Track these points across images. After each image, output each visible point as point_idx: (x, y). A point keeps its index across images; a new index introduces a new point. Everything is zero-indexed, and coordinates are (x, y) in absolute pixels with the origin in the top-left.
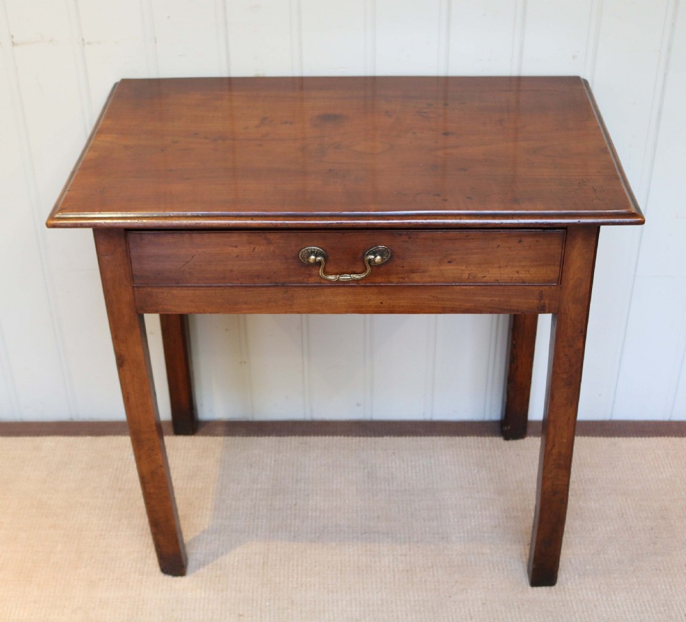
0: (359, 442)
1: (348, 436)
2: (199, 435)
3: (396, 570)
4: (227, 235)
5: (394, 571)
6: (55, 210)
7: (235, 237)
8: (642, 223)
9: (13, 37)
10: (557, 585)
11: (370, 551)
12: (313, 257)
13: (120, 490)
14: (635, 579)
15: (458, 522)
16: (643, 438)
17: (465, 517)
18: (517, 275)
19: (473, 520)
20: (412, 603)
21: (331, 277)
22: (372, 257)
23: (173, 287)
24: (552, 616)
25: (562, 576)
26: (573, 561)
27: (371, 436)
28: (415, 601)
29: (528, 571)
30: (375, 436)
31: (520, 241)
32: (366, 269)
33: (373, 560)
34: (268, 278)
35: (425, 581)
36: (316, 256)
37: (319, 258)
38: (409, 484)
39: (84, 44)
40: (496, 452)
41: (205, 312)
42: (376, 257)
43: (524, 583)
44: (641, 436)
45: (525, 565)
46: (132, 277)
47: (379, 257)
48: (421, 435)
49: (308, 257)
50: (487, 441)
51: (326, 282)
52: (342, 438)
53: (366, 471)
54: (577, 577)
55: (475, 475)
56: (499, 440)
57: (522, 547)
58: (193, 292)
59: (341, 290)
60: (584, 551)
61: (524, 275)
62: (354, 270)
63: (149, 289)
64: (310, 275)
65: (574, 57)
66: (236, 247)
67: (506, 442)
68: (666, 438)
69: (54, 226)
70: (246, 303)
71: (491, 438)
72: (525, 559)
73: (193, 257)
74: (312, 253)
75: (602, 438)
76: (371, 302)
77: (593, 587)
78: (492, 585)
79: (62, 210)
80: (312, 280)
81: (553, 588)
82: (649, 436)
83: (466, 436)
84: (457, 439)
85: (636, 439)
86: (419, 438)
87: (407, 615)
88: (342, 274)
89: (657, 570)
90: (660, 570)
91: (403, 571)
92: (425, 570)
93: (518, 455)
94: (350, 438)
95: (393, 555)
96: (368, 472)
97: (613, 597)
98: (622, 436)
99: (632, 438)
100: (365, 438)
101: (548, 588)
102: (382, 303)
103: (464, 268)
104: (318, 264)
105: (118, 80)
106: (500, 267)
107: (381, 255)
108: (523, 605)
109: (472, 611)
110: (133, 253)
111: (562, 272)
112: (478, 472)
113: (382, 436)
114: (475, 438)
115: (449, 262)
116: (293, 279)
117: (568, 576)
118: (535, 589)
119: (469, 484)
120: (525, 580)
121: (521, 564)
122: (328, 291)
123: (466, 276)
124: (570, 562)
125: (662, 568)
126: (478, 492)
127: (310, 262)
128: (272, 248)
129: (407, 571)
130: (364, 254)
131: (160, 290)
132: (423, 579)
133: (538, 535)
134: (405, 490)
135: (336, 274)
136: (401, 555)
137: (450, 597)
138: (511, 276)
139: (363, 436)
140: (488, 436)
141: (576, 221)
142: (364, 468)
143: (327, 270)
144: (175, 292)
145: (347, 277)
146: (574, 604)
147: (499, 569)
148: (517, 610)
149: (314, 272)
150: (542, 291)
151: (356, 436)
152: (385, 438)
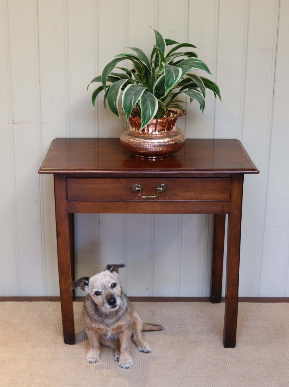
0: (148, 304)
1: (143, 302)
2: (76, 301)
3: (166, 343)
4: (105, 179)
5: (165, 343)
6: (41, 168)
7: (108, 180)
8: (258, 173)
9: (14, 120)
10: (236, 348)
11: (155, 337)
12: (137, 188)
13: (43, 318)
14: (269, 346)
15: (192, 328)
16: (273, 303)
17: (196, 326)
18: (213, 197)
19: (199, 327)
20: (174, 353)
21: (143, 197)
22: (159, 188)
23: (82, 201)
24: (234, 356)
25: (238, 344)
26: (242, 340)
27: (153, 302)
28: (175, 352)
29: (223, 343)
30: (155, 302)
31: (214, 183)
32: (157, 193)
33: (156, 340)
34: (119, 198)
35: (179, 346)
36: (138, 188)
37: (139, 189)
38: (170, 317)
39: (42, 124)
40: (208, 307)
41: (94, 213)
42: (160, 188)
43: (222, 347)
44: (272, 302)
45: (222, 341)
46: (67, 197)
47: (162, 188)
48: (175, 302)
49: (135, 189)
50: (204, 303)
51: (141, 199)
52: (140, 302)
53: (151, 313)
54: (244, 345)
55: (199, 314)
56: (210, 304)
57: (220, 336)
58: (90, 203)
59: (147, 203)
60: (247, 337)
61: (216, 197)
62: (152, 194)
63: (73, 202)
64: (135, 197)
65: (234, 131)
66: (108, 184)
67: (213, 304)
68: (283, 303)
69: (41, 173)
70: (110, 209)
71: (206, 303)
72: (222, 340)
73: (91, 188)
74: (137, 187)
75: (255, 303)
76: (158, 208)
77: (251, 348)
78: (208, 347)
79: (44, 168)
80: (136, 198)
81: (234, 348)
82: (276, 302)
83: (195, 302)
84: (191, 303)
85: (270, 303)
86: (174, 303)
87: (172, 356)
88: (147, 196)
89: (278, 343)
90: (280, 343)
91: (169, 343)
92: (179, 343)
93: (218, 308)
94: (144, 302)
95: (165, 338)
96: (152, 313)
97: (260, 351)
98: (264, 302)
99: (268, 303)
100: (150, 303)
101: (232, 348)
102: (162, 209)
103: (193, 194)
104: (139, 191)
105: (54, 138)
106: (207, 193)
107: (163, 188)
108: (221, 353)
109: (199, 355)
110: (68, 187)
111: (230, 195)
112: (200, 313)
113: (158, 302)
114: (199, 302)
115: (188, 191)
116: (129, 198)
117: (240, 344)
118: (226, 348)
119: (197, 317)
120: (222, 346)
121: (220, 341)
122: (142, 203)
123: (194, 197)
124: (241, 341)
125: (281, 342)
126: (201, 319)
127: (136, 191)
128: (121, 185)
129: (171, 343)
130: (156, 188)
131: (77, 203)
132: (178, 346)
133: (226, 320)
134: (169, 319)
135: (145, 196)
136: (168, 338)
137: (190, 351)
138: (211, 197)
139: (149, 302)
140: (205, 302)
141: (234, 172)
142: (151, 312)
143: (142, 194)
144: (83, 203)
145: (149, 197)
146: (243, 353)
147: (210, 342)
148: (219, 355)
149: (137, 195)
150: (223, 204)
151: (146, 302)
152: (159, 302)
